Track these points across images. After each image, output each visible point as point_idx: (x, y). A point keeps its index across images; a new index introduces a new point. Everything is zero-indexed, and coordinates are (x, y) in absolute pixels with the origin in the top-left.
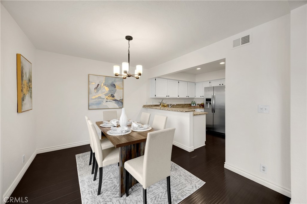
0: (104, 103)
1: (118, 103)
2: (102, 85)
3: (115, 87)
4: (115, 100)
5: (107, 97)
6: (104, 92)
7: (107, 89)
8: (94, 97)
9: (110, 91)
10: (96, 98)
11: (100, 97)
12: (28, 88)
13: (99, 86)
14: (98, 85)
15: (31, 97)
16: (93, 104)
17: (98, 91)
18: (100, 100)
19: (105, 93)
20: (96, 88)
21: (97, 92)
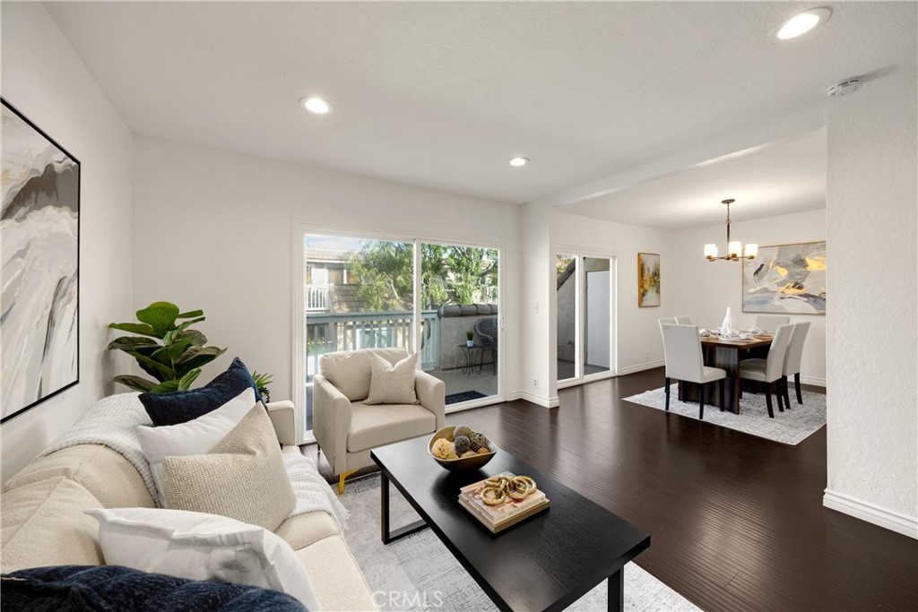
0: (777, 302)
1: (814, 302)
2: (771, 264)
3: (806, 266)
4: (806, 296)
5: (782, 289)
6: (776, 279)
7: (783, 272)
8: (752, 290)
9: (791, 275)
10: (756, 292)
11: (765, 290)
12: (653, 283)
13: (764, 268)
14: (762, 265)
15: (658, 292)
16: (751, 303)
17: (763, 277)
18: (766, 294)
19: (777, 281)
20: (757, 272)
21: (759, 280)
